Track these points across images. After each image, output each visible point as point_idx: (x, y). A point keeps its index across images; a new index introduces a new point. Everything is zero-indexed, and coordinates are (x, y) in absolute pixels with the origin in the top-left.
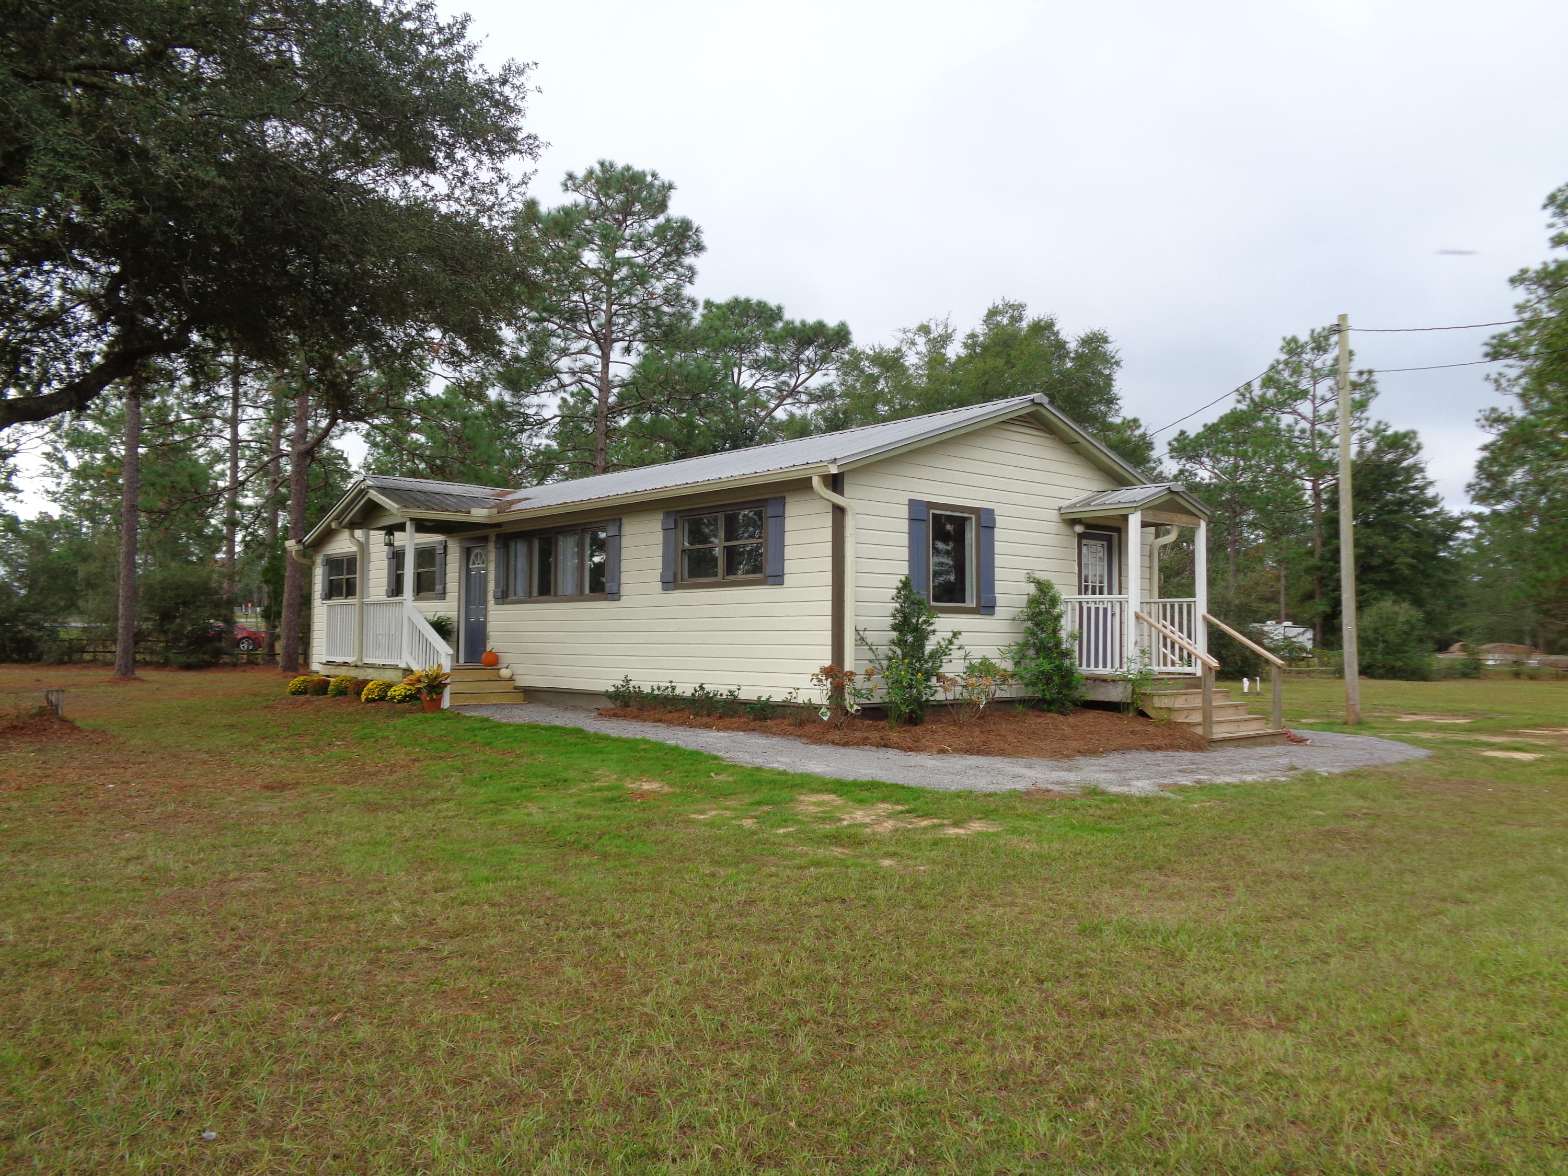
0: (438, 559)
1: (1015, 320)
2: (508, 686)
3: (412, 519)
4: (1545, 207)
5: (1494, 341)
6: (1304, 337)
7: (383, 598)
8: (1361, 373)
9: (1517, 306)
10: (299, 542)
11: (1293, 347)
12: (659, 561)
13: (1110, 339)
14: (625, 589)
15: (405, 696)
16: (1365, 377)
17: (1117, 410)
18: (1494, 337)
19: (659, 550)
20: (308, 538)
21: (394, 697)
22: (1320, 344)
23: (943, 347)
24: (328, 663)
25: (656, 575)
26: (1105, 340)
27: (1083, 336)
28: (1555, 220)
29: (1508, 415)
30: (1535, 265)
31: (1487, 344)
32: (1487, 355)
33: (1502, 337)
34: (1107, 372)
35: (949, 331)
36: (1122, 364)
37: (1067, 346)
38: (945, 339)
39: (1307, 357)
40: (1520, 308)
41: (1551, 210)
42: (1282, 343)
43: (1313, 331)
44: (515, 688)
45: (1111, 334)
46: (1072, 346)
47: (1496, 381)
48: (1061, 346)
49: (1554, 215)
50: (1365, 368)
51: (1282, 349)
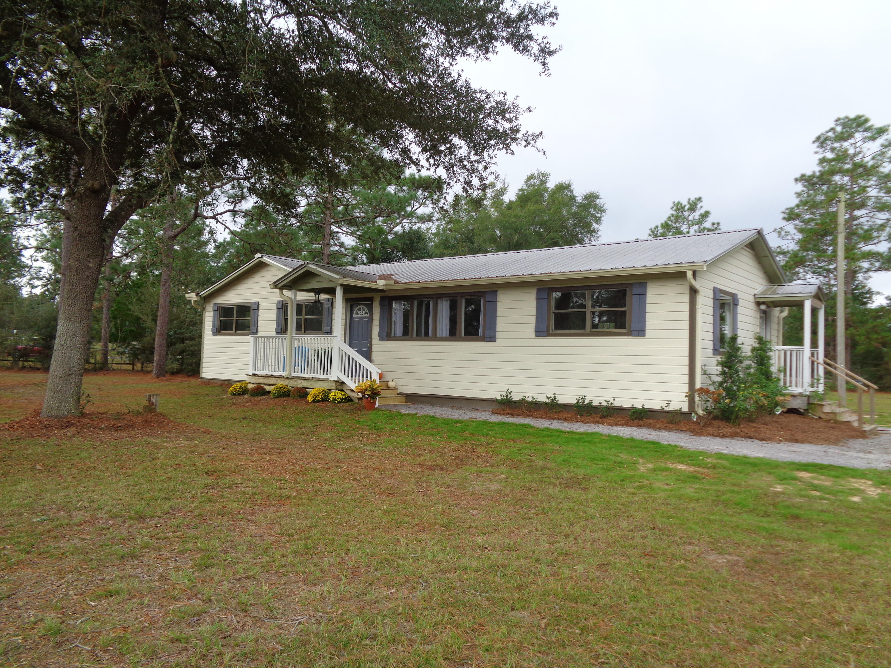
0: (325, 311)
1: (543, 182)
2: (393, 393)
3: (342, 285)
4: (814, 142)
5: (787, 211)
6: (684, 202)
7: (274, 334)
8: (713, 224)
9: (796, 193)
10: (197, 294)
11: (678, 207)
12: (533, 319)
13: (600, 197)
14: (499, 335)
15: (342, 399)
16: (716, 226)
17: (598, 237)
18: (787, 209)
19: (533, 312)
20: (204, 293)
21: (335, 399)
22: (693, 208)
23: (502, 196)
24: (254, 375)
25: (532, 326)
26: (597, 197)
27: (585, 194)
28: (818, 150)
29: (786, 250)
30: (809, 173)
31: (784, 213)
32: (784, 218)
33: (791, 210)
34: (598, 215)
35: (506, 186)
36: (607, 211)
37: (577, 199)
38: (504, 190)
39: (686, 214)
40: (799, 195)
41: (817, 144)
42: (672, 205)
43: (689, 199)
44: (398, 394)
45: (601, 194)
46: (579, 199)
47: (779, 232)
48: (573, 198)
49: (818, 147)
50: (716, 222)
51: (672, 208)
